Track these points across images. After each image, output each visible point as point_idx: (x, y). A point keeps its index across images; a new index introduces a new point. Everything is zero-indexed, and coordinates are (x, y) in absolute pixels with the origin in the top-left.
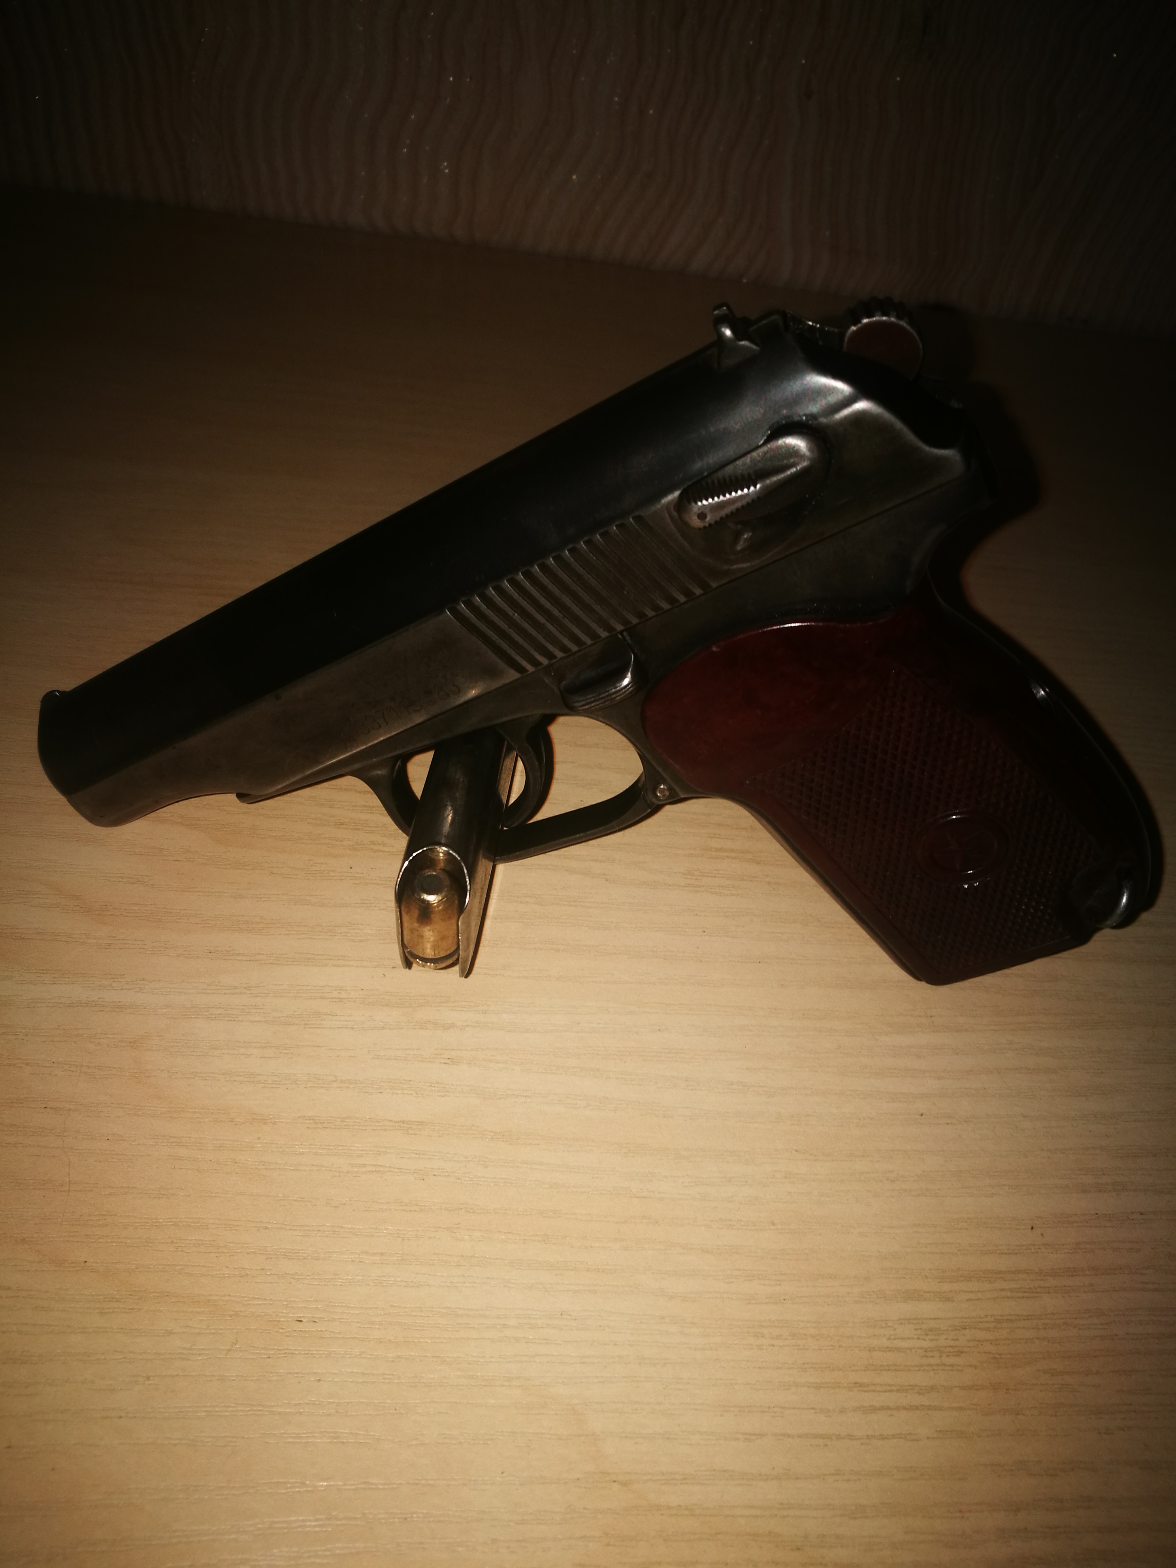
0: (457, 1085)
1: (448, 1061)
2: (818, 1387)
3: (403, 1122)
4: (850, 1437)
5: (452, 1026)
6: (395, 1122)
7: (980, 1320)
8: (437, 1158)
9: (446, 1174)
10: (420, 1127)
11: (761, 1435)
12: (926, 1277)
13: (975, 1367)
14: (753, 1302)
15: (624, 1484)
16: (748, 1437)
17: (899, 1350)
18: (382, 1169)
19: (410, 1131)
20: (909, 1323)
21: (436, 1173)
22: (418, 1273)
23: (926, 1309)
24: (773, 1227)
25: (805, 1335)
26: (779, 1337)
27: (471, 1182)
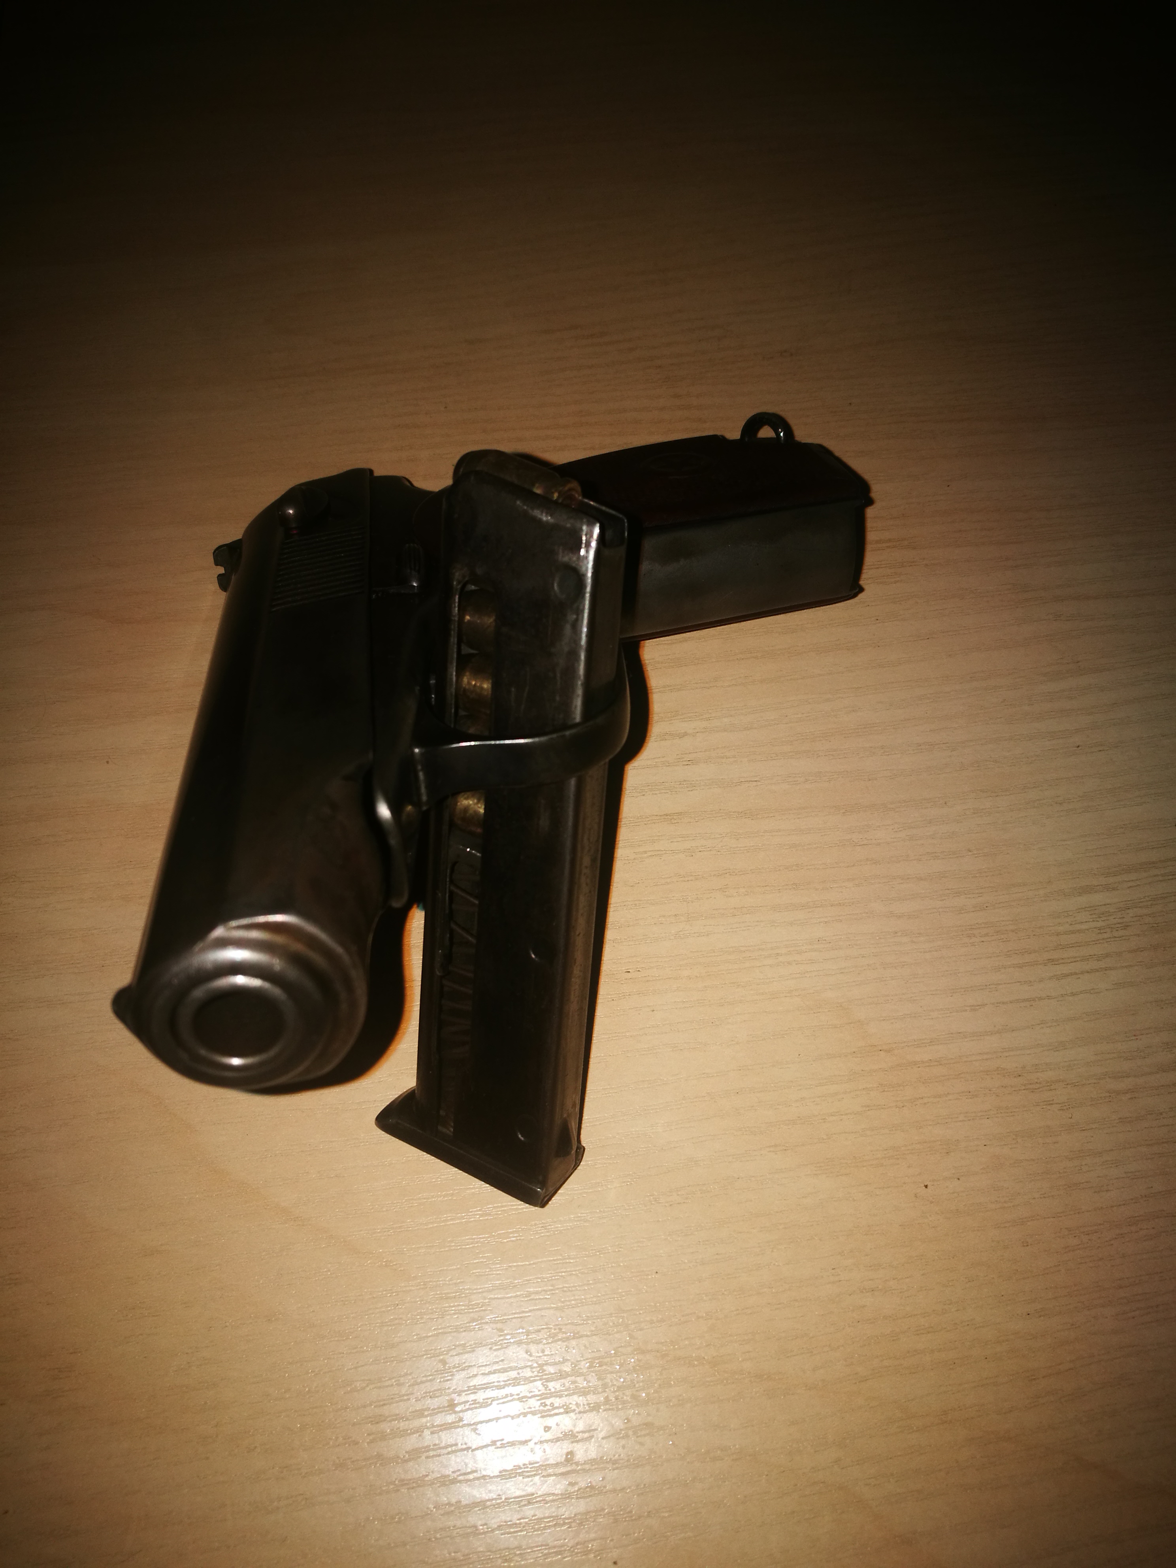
0: (700, 780)
1: (689, 763)
2: (1020, 966)
3: (667, 815)
4: (1049, 997)
5: (686, 734)
6: (660, 816)
7: (1140, 901)
8: (699, 838)
9: (709, 849)
10: (679, 817)
11: (983, 1005)
12: (1095, 874)
13: (1138, 935)
14: (963, 912)
15: (888, 1051)
16: (973, 1008)
17: (1079, 931)
18: (659, 853)
19: (673, 821)
20: (1085, 911)
21: (701, 850)
22: (704, 926)
23: (1097, 898)
24: (970, 853)
25: (1006, 930)
26: (987, 935)
27: (729, 853)
